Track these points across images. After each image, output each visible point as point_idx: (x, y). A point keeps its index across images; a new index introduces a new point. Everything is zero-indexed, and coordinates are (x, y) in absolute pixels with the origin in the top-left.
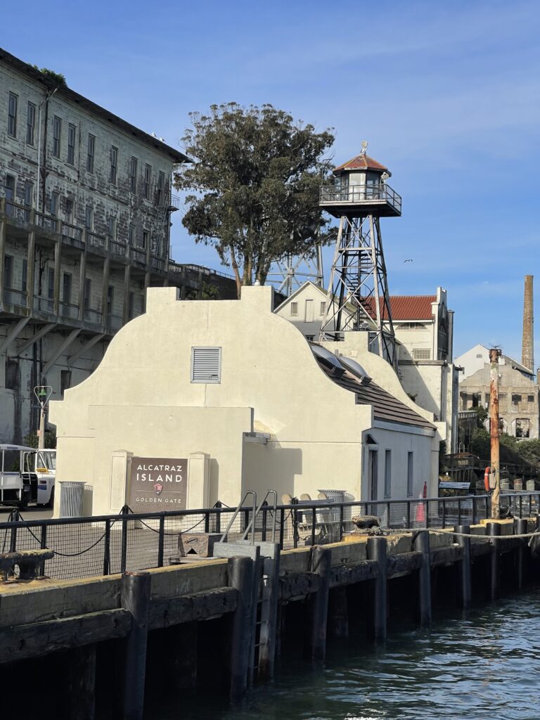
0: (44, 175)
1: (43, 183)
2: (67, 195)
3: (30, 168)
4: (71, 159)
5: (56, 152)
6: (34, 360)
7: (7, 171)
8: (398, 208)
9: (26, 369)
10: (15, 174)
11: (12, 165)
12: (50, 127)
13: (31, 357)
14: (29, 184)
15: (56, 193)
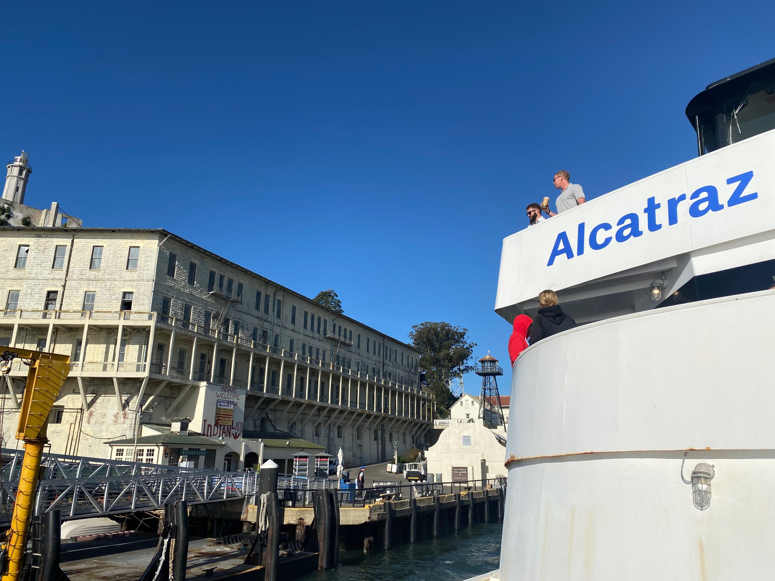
0: (383, 366)
1: (383, 369)
2: (389, 371)
3: (379, 364)
4: (390, 360)
5: (386, 358)
6: (382, 430)
7: (374, 366)
8: (501, 372)
9: (380, 432)
10: (375, 367)
11: (375, 364)
12: (385, 350)
13: (381, 429)
14: (379, 370)
15: (386, 372)
